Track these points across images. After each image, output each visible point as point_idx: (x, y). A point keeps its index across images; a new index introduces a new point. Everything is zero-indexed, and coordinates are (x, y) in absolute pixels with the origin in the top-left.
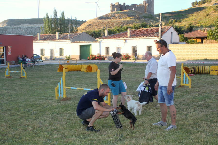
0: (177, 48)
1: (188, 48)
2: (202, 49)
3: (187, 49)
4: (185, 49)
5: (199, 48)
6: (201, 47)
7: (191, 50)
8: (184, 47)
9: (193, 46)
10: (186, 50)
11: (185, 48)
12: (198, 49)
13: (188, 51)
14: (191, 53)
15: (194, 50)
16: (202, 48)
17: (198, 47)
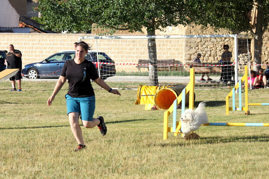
0: (4, 44)
1: (31, 43)
2: (62, 46)
3: (27, 46)
4: (23, 45)
5: (57, 44)
6: (62, 42)
7: (37, 48)
8: (20, 42)
9: (41, 39)
10: (26, 48)
11: (24, 42)
12: (54, 46)
13: (31, 50)
14: (36, 56)
15: (45, 48)
16: (63, 44)
17: (55, 42)
